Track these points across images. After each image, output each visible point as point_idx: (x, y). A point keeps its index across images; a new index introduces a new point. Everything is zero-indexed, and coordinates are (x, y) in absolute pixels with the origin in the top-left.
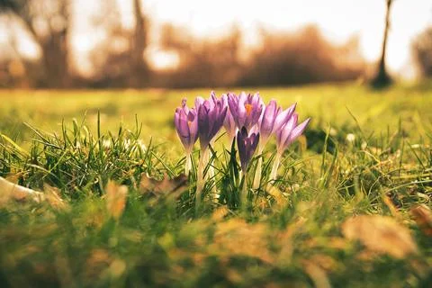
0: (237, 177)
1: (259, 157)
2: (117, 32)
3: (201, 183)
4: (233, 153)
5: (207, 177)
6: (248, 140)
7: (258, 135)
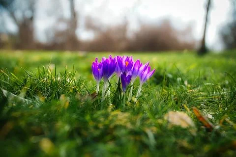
0: (121, 95)
1: (131, 86)
2: (61, 19)
3: (104, 98)
4: (119, 84)
5: (106, 95)
6: (126, 78)
7: (131, 76)
